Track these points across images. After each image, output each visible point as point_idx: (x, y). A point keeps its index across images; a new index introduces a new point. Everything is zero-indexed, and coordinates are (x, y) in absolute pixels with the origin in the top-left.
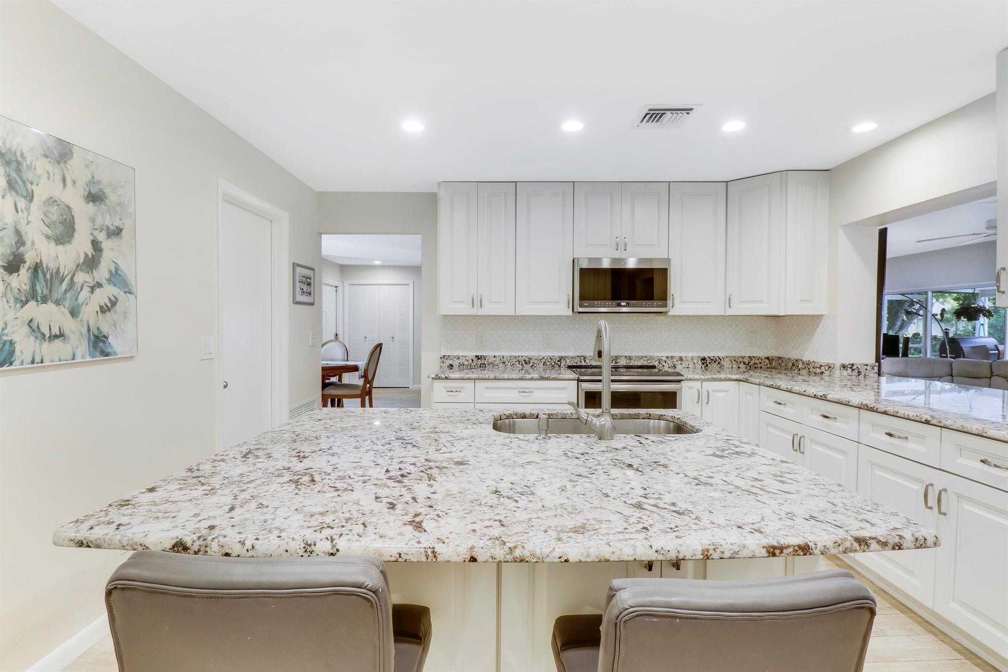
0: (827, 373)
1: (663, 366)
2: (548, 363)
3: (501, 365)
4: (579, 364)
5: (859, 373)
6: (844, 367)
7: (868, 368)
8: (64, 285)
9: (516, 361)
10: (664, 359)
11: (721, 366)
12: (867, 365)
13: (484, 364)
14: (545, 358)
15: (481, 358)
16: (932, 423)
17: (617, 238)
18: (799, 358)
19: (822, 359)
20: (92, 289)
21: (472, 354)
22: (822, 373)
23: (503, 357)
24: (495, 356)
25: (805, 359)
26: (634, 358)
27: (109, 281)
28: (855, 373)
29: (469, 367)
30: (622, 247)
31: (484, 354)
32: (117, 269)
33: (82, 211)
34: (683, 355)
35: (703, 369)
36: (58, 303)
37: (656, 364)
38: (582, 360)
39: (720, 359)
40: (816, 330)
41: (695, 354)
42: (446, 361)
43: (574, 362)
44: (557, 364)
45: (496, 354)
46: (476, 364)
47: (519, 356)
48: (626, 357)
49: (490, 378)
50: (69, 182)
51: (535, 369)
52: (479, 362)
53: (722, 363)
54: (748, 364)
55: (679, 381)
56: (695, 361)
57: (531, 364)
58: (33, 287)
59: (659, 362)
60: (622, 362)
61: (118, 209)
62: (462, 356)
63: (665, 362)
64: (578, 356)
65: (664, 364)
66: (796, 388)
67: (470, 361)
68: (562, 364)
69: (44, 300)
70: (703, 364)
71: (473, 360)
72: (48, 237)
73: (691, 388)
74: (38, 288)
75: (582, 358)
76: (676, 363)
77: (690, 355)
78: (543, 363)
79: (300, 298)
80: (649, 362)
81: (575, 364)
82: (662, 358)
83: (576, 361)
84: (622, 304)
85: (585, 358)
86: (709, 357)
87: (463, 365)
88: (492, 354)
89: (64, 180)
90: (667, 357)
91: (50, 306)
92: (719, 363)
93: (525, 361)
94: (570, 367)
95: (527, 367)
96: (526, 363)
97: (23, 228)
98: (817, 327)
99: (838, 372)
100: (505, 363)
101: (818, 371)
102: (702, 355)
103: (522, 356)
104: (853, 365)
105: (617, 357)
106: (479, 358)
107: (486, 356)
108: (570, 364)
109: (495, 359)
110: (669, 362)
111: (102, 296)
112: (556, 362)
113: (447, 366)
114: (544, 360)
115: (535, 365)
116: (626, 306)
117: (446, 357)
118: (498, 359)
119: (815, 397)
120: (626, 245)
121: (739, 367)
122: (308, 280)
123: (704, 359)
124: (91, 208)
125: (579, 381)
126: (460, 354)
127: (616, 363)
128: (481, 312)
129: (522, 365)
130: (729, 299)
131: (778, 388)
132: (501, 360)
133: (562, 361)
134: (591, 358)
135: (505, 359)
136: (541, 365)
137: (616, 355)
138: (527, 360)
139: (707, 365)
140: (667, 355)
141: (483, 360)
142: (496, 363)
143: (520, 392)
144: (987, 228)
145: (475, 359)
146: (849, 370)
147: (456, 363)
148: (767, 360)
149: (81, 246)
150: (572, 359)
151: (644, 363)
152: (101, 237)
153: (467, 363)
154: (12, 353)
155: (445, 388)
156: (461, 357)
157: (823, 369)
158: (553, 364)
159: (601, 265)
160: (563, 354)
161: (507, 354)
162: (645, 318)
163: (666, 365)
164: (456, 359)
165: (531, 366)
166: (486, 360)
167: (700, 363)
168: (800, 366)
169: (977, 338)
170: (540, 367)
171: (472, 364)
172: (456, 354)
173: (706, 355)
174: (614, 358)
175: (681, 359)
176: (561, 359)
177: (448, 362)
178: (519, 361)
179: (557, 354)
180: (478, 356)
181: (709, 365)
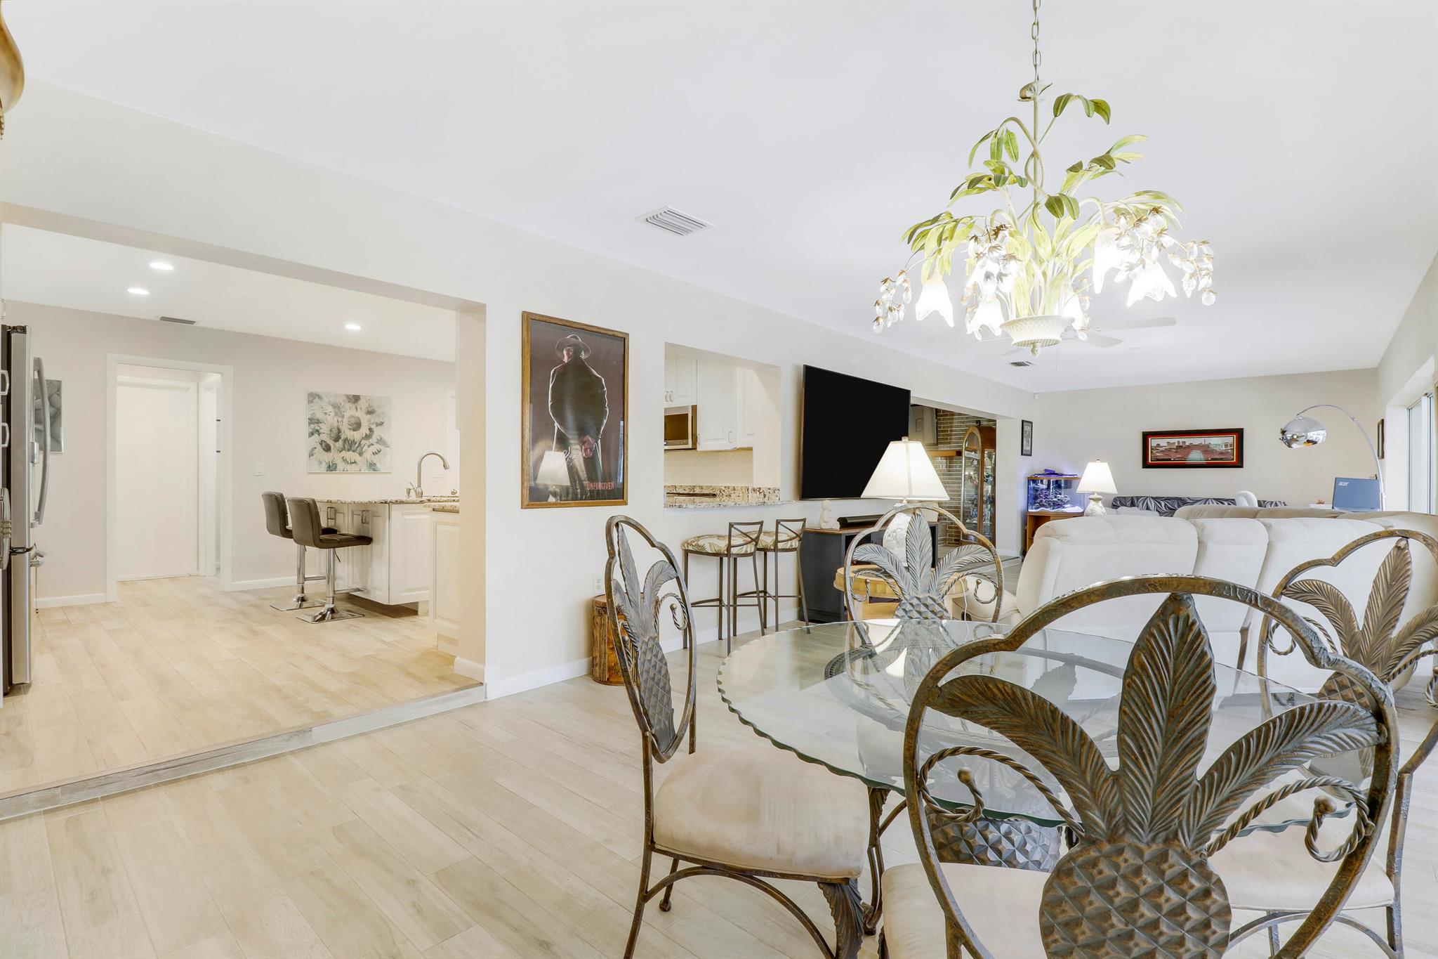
6: (754, 490)
7: (771, 491)
8: (356, 445)
10: (723, 488)
12: (769, 489)
20: (369, 446)
27: (377, 443)
28: (762, 495)
32: (381, 439)
33: (365, 420)
34: (736, 485)
36: (354, 451)
50: (359, 409)
58: (344, 446)
61: (382, 415)
63: (724, 491)
65: (723, 493)
69: (349, 450)
72: (350, 429)
74: (346, 446)
89: (357, 408)
90: (725, 487)
91: (351, 452)
97: (340, 427)
111: (373, 449)
124: (369, 416)
149: (364, 430)
151: (710, 491)
152: (373, 427)
154: (336, 467)
175: (734, 489)
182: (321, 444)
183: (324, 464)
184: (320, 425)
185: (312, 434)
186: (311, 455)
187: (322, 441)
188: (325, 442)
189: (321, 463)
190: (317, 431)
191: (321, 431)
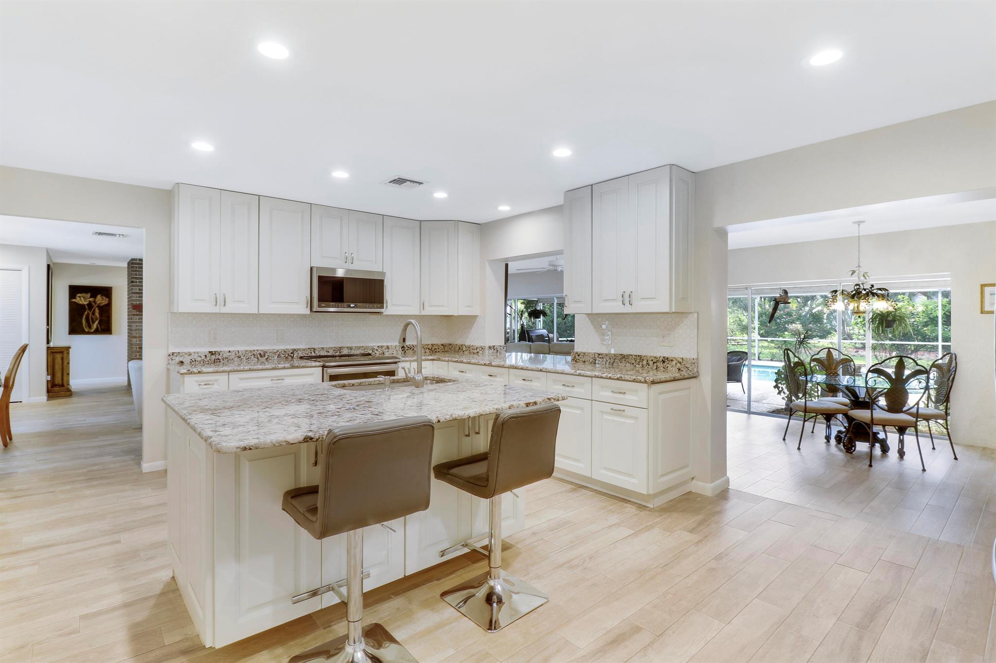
0: (481, 352)
1: (376, 353)
2: (282, 356)
3: (236, 359)
4: (310, 354)
5: (497, 351)
6: (490, 348)
7: (502, 348)
9: (251, 355)
10: (376, 348)
11: (414, 352)
12: (500, 346)
13: (218, 359)
14: (280, 351)
15: (215, 353)
16: (543, 370)
17: (346, 253)
18: (463, 343)
19: (478, 344)
21: (205, 350)
22: (478, 352)
23: (239, 352)
24: (229, 351)
25: (467, 344)
26: (354, 348)
28: (495, 351)
29: (202, 363)
30: (349, 261)
31: (218, 349)
34: (389, 344)
35: (404, 354)
37: (370, 352)
38: (312, 352)
39: (413, 346)
40: (473, 325)
41: (398, 344)
42: (176, 358)
44: (290, 356)
45: (231, 349)
46: (210, 360)
47: (254, 350)
48: (348, 347)
49: (245, 369)
51: (270, 361)
52: (213, 357)
53: (415, 349)
54: (431, 350)
55: (396, 363)
56: (397, 349)
57: (266, 357)
59: (372, 351)
60: (345, 352)
62: (194, 353)
63: (377, 350)
64: (309, 348)
65: (376, 352)
66: (473, 361)
67: (203, 357)
68: (295, 356)
70: (403, 351)
71: (206, 356)
75: (312, 350)
76: (384, 351)
77: (392, 344)
78: (277, 355)
80: (365, 350)
81: (306, 355)
82: (374, 347)
83: (307, 353)
84: (352, 306)
85: (314, 349)
86: (406, 346)
87: (195, 361)
88: (227, 349)
92: (413, 350)
93: (260, 354)
94: (301, 358)
95: (263, 359)
98: (474, 323)
99: (487, 351)
100: (240, 357)
101: (476, 351)
104: (494, 346)
105: (340, 348)
106: (213, 354)
107: (221, 352)
108: (302, 356)
109: (230, 354)
110: (379, 350)
112: (290, 354)
113: (176, 362)
114: (278, 353)
115: (270, 358)
116: (355, 307)
117: (176, 354)
119: (485, 365)
120: (353, 259)
121: (425, 352)
123: (403, 347)
125: (323, 367)
126: (192, 350)
127: (340, 353)
128: (224, 310)
129: (257, 358)
130: (423, 304)
131: (462, 362)
132: (236, 355)
134: (320, 350)
135: (240, 353)
136: (276, 357)
137: (340, 346)
138: (262, 353)
140: (378, 345)
141: (217, 356)
142: (231, 358)
143: (272, 380)
144: (549, 265)
145: (209, 355)
146: (493, 350)
147: (187, 360)
148: (442, 346)
150: (303, 351)
151: (361, 351)
153: (200, 359)
155: (197, 382)
156: (193, 354)
157: (478, 350)
158: (287, 356)
159: (335, 274)
160: (295, 347)
161: (242, 348)
162: (362, 317)
163: (378, 353)
164: (187, 356)
166: (221, 355)
167: (401, 350)
168: (464, 349)
169: (538, 330)
170: (274, 359)
171: (205, 360)
172: (186, 350)
173: (405, 344)
174: (338, 349)
175: (388, 347)
176: (294, 351)
177: (178, 359)
178: (254, 355)
179: (290, 347)
180: (212, 352)
181: (407, 351)
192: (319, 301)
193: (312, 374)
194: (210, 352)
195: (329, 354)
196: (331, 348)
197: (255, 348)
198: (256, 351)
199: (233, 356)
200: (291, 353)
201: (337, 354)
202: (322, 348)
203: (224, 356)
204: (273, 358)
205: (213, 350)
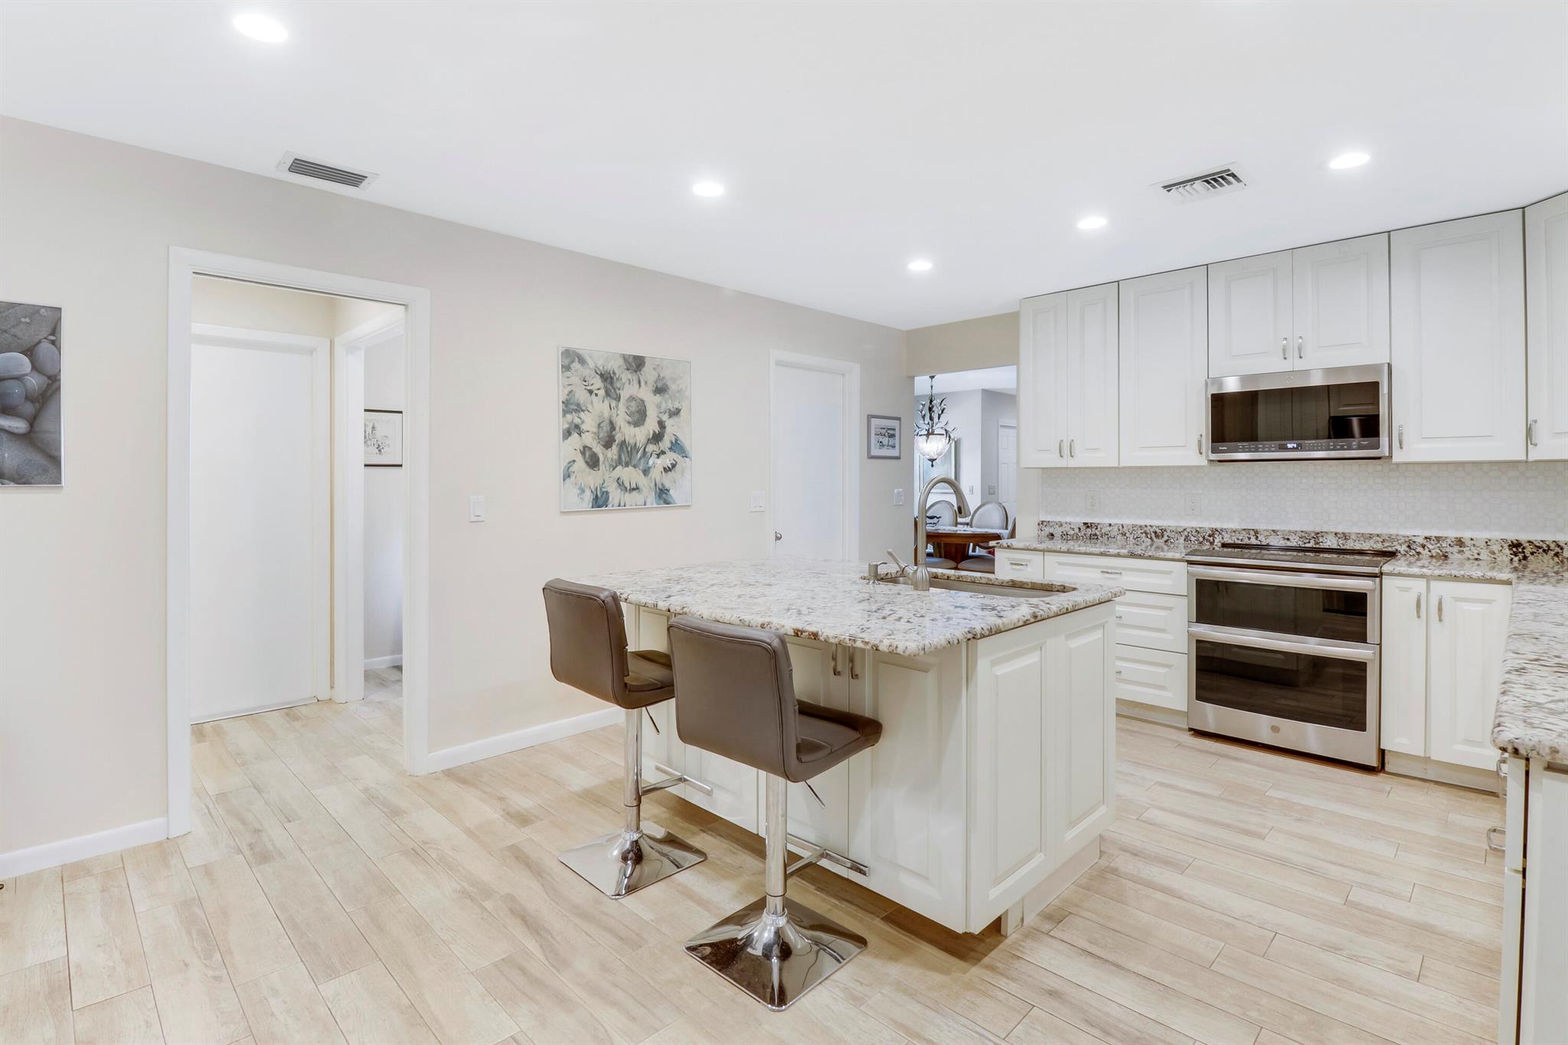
2: (1193, 539)
3: (1120, 537)
4: (1246, 541)
8: (639, 455)
9: (1142, 533)
10: (1420, 540)
11: (1562, 561)
13: (1095, 535)
14: (1188, 530)
15: (1092, 526)
17: (1285, 338)
20: (658, 456)
21: (1078, 520)
23: (1123, 527)
24: (1110, 525)
26: (1353, 537)
27: (670, 449)
29: (1075, 538)
30: (1294, 352)
31: (1096, 521)
32: (676, 440)
33: (652, 401)
34: (1466, 535)
35: (1516, 564)
36: (635, 467)
37: (1401, 549)
38: (1252, 537)
39: (1559, 546)
41: (1496, 535)
42: (1046, 528)
43: (1238, 539)
44: (1208, 540)
45: (1112, 522)
46: (1085, 534)
47: (1146, 526)
48: (1336, 534)
49: (1062, 550)
50: (643, 383)
51: (1172, 546)
52: (1089, 531)
56: (1496, 548)
57: (1166, 538)
58: (620, 456)
59: (1409, 547)
60: (1329, 543)
61: (678, 395)
62: (1066, 523)
63: (1423, 546)
64: (1245, 530)
65: (1419, 549)
67: (1077, 530)
68: (1216, 541)
69: (627, 465)
70: (1515, 554)
71: (1080, 529)
72: (629, 423)
73: (1406, 590)
74: (623, 457)
75: (1252, 533)
76: (1449, 549)
77: (1482, 535)
78: (1184, 537)
79: (875, 452)
80: (1386, 544)
81: (1239, 542)
82: (1414, 539)
83: (1240, 538)
84: (1290, 445)
85: (1256, 532)
86: (1529, 542)
87: (1067, 534)
88: (1107, 521)
89: (639, 382)
90: (1426, 538)
91: (630, 468)
92: (1557, 555)
93: (1155, 533)
94: (1229, 546)
95: (1160, 542)
96: (1157, 536)
97: (614, 419)
100: (1125, 535)
102: (1512, 536)
103: (1150, 526)
105: (1318, 533)
106: (1088, 527)
107: (1099, 524)
108: (1230, 542)
109: (1111, 528)
110: (1431, 547)
111: (666, 460)
112: (1206, 537)
113: (1046, 535)
114: (1186, 533)
115: (1172, 540)
116: (1297, 448)
117: (1045, 523)
118: (1116, 528)
120: (1302, 349)
122: (891, 432)
123: (1516, 546)
124: (658, 398)
125: (1191, 562)
126: (1064, 520)
127: (1318, 544)
128: (1072, 463)
129: (1151, 538)
132: (1119, 530)
133: (1216, 536)
134: (1268, 534)
135: (1125, 529)
136: (1182, 540)
137: (1318, 530)
138: (1158, 531)
139: (1525, 558)
140: (1428, 535)
141: (1094, 529)
142: (1112, 534)
143: (1103, 572)
145: (1083, 528)
147: (1058, 532)
149: (651, 426)
150: (1233, 534)
151: (1375, 546)
152: (665, 418)
153: (1073, 532)
154: (607, 499)
155: (1009, 559)
156: (1064, 525)
158: (1201, 539)
160: (1218, 525)
161: (1128, 521)
163: (1423, 552)
164: (1057, 526)
165: (1166, 542)
166: (1099, 529)
167: (1508, 552)
170: (1179, 543)
171: (1079, 534)
172: (1058, 519)
173: (1523, 537)
174: (1313, 535)
175: (1460, 542)
176: (1214, 532)
177: (1048, 530)
178: (1146, 533)
179: (1207, 525)
180: (1088, 523)
181: (1531, 558)
182: (583, 453)
183: (588, 493)
184: (582, 415)
185: (567, 433)
186: (567, 476)
187: (585, 447)
188: (590, 449)
189: (583, 491)
190: (577, 427)
191: (583, 427)
192: (1213, 441)
193: (1170, 573)
194: (1085, 524)
195: (1289, 544)
196: (1295, 533)
197: (1148, 522)
198: (1149, 528)
199: (1114, 532)
200: (1210, 536)
201: (1308, 545)
202: (1273, 531)
203: (1103, 531)
204: (1176, 542)
205: (1089, 521)
